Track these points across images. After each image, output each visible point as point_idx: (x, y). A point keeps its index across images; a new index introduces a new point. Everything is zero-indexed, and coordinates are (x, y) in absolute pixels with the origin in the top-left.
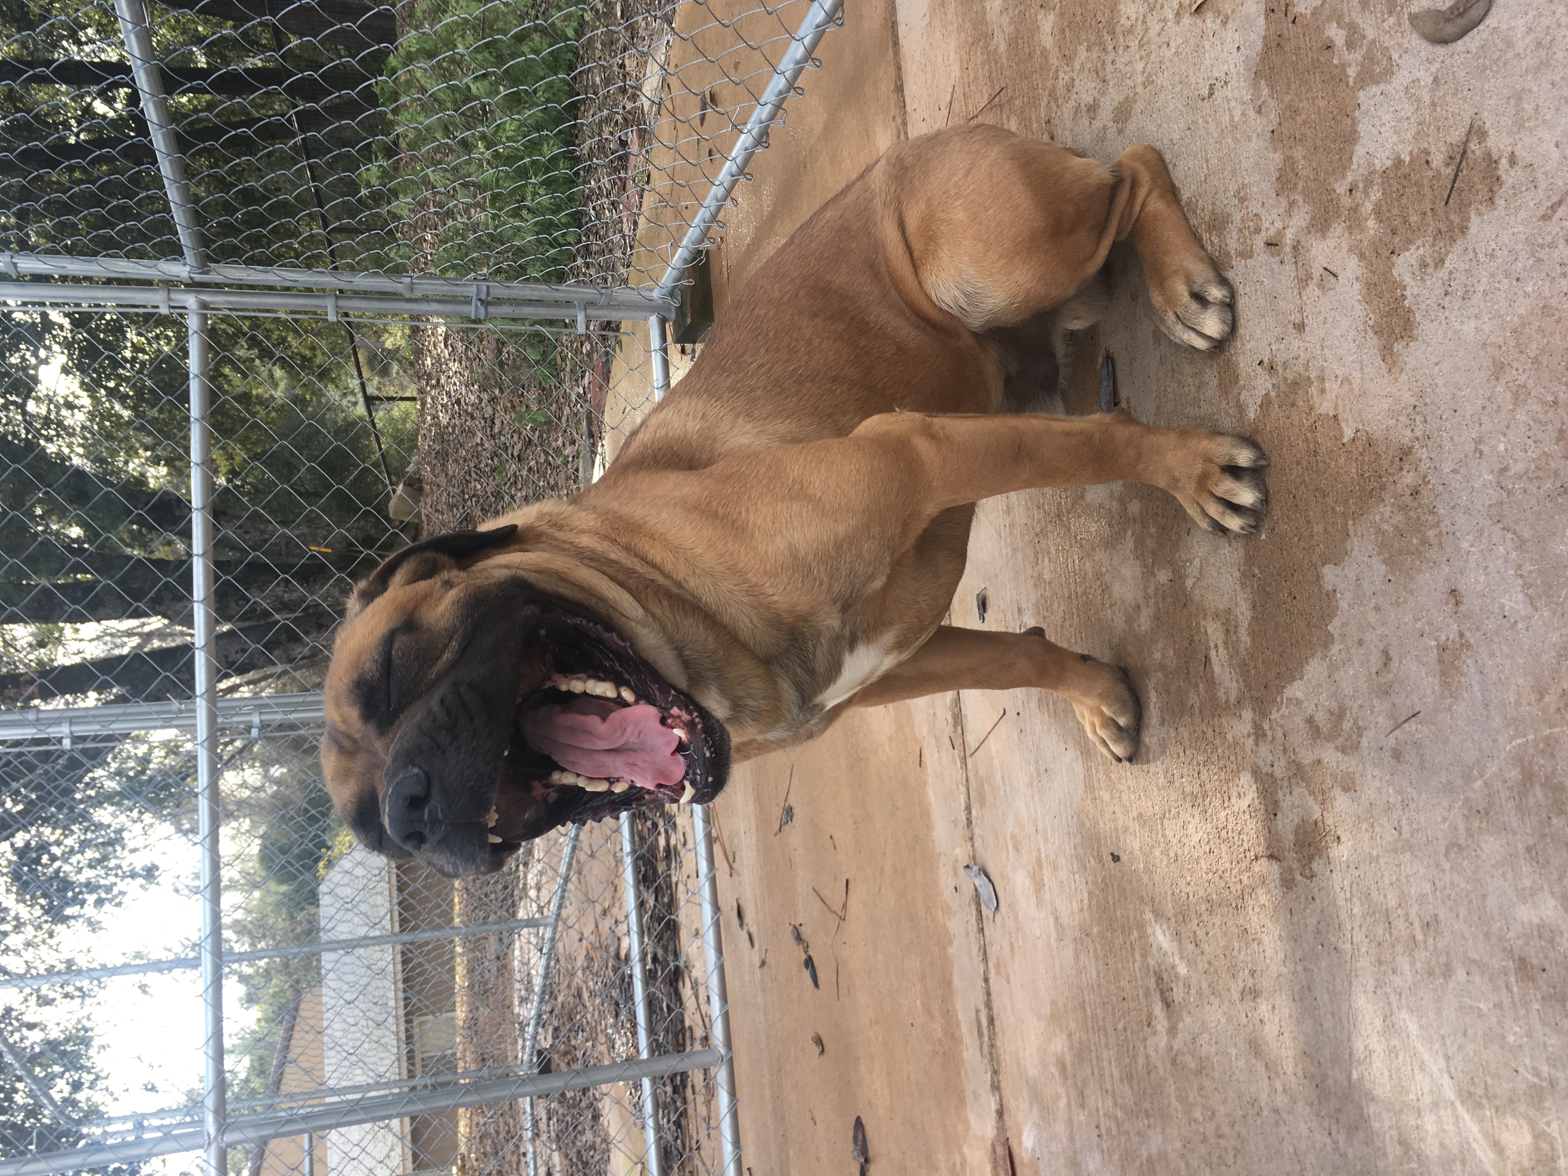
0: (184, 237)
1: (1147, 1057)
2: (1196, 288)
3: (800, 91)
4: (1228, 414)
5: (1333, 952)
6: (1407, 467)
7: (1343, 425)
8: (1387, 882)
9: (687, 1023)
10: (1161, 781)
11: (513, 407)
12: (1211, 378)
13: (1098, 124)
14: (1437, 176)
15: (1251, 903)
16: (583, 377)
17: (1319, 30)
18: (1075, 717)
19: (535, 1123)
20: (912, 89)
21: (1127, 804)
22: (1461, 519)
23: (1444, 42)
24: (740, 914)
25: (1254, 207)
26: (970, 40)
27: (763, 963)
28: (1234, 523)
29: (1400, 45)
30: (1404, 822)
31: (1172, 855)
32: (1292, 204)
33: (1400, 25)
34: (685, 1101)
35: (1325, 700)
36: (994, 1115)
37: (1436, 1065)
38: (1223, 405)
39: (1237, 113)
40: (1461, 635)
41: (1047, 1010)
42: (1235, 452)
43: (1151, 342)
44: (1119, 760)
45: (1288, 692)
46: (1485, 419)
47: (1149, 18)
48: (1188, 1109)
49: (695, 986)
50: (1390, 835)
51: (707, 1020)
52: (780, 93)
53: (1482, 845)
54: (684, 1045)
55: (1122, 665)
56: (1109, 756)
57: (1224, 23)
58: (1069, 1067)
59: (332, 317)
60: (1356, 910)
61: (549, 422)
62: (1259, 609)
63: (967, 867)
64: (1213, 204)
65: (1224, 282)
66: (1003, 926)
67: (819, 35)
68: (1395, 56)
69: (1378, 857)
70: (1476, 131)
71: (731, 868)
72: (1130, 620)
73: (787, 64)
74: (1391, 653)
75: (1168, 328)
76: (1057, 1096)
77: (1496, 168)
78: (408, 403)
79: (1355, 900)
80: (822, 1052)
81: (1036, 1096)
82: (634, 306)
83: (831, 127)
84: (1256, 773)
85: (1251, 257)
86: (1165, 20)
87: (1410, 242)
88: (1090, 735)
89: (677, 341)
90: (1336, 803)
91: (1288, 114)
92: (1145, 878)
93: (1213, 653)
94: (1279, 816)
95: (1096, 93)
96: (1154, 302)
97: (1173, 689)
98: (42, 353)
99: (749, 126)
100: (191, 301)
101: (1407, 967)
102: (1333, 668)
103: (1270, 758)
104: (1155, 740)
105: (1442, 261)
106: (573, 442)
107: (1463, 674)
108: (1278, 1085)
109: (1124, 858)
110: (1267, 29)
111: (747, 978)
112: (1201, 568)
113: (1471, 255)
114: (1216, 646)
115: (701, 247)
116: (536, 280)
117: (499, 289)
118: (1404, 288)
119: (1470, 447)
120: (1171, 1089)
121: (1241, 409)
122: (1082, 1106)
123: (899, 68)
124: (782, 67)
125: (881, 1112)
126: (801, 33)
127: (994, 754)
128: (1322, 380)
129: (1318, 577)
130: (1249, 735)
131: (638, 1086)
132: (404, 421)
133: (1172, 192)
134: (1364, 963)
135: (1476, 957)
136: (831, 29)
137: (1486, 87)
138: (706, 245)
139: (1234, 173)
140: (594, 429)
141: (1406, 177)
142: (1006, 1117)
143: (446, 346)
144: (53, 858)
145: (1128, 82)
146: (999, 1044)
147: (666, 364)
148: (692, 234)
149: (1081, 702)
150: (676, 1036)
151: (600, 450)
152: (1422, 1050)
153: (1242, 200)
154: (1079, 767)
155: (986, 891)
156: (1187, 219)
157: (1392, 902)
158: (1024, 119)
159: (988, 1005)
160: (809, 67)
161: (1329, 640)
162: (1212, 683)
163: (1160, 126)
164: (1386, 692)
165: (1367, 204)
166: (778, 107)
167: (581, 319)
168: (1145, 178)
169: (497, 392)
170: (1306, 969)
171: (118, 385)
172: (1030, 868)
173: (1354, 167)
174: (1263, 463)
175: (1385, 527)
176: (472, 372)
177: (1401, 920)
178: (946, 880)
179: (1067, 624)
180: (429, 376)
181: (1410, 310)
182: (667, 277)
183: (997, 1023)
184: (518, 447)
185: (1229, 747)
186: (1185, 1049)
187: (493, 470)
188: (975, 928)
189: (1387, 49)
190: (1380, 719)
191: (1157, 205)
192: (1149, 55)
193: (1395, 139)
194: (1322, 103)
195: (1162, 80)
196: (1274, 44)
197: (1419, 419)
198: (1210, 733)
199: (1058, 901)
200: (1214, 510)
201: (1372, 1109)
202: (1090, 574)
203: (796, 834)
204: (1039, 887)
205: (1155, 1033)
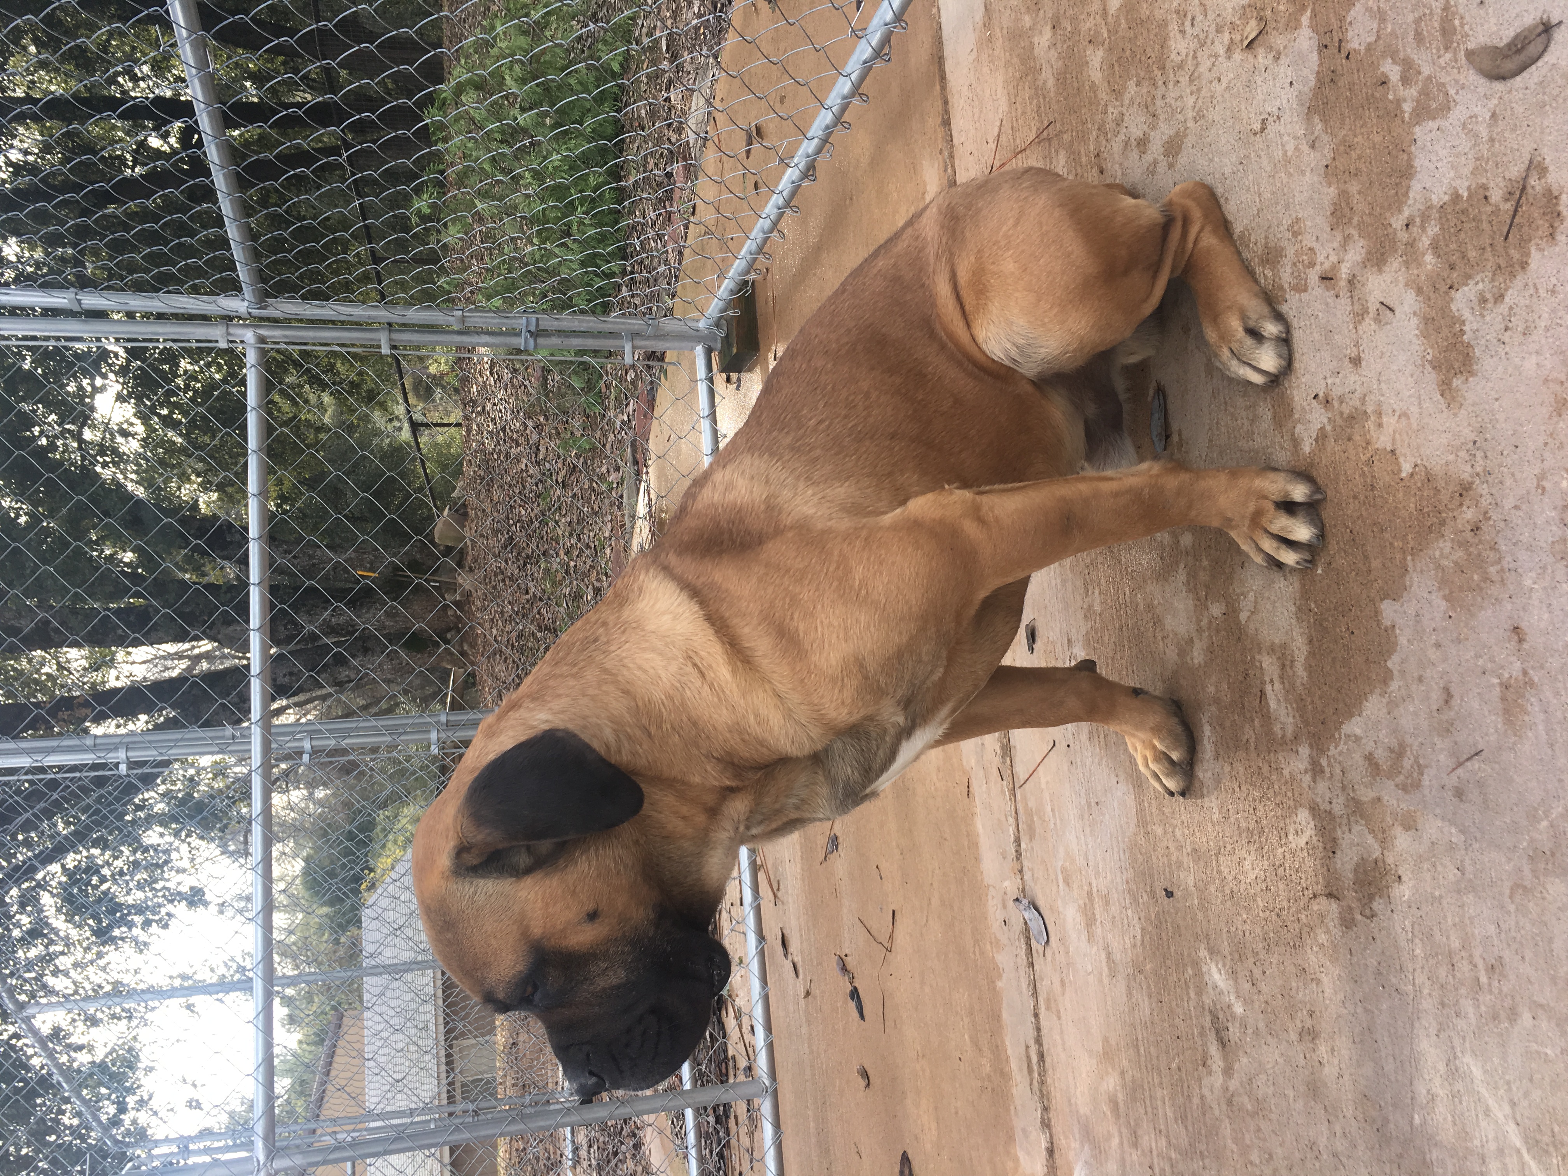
0: (243, 274)
1: (1202, 1097)
2: (1251, 324)
3: (847, 126)
4: (1282, 448)
5: (1394, 994)
6: (1467, 502)
7: (1401, 460)
8: (1450, 922)
9: (730, 1053)
10: (1216, 817)
11: (558, 434)
12: (1265, 411)
13: (1148, 158)
14: (1496, 212)
15: (1309, 942)
16: (627, 405)
17: (1374, 66)
18: (1126, 749)
19: (576, 1150)
20: (959, 123)
21: (1181, 838)
22: (1523, 555)
23: (1503, 78)
24: (784, 944)
25: (1308, 241)
26: (1018, 75)
27: (808, 994)
28: (1289, 558)
29: (1457, 81)
30: (1468, 862)
31: (1228, 892)
32: (1347, 238)
33: (1456, 61)
34: (728, 1132)
35: (1386, 738)
36: (1044, 1153)
37: (1501, 1112)
38: (1278, 439)
39: (1290, 148)
40: (1525, 673)
41: (1099, 1047)
42: (1290, 487)
43: (1203, 375)
44: (1172, 794)
45: (1346, 728)
46: (1547, 455)
47: (1200, 54)
48: (1245, 1150)
49: (738, 1016)
50: (1452, 874)
51: (750, 1050)
52: (827, 127)
53: (1549, 886)
54: (727, 1075)
55: (1175, 698)
56: (1161, 789)
57: (1277, 58)
58: (1121, 1105)
59: (385, 350)
60: (1418, 951)
61: (593, 449)
62: (1316, 644)
63: (1017, 900)
64: (1266, 238)
65: (1279, 317)
66: (1054, 959)
67: (867, 69)
68: (1452, 92)
69: (1441, 897)
70: (1537, 167)
71: (775, 896)
72: (1182, 653)
73: (834, 99)
74: (1452, 689)
75: (1223, 364)
76: (1110, 1136)
77: (1557, 204)
78: (453, 429)
79: (1417, 941)
80: (868, 1084)
81: (1087, 1134)
82: (681, 337)
83: (878, 160)
84: (1314, 809)
85: (1305, 290)
86: (1216, 56)
87: (1468, 277)
88: (1142, 768)
89: (722, 371)
90: (1397, 842)
91: (1342, 148)
92: (1200, 916)
93: (1268, 688)
94: (1339, 853)
95: (1145, 127)
96: (1208, 337)
97: (1228, 723)
98: (99, 381)
99: (796, 160)
100: (249, 336)
101: (1471, 1010)
102: (1392, 705)
103: (1328, 795)
104: (1209, 774)
105: (1502, 296)
106: (617, 469)
107: (1527, 713)
108: (1338, 1129)
109: (1178, 894)
110: (1320, 65)
111: (791, 1008)
112: (1256, 602)
113: (1532, 291)
114: (1272, 681)
115: (746, 278)
116: (582, 312)
117: (548, 322)
118: (1463, 323)
119: (1532, 483)
120: (1226, 1130)
121: (1296, 443)
122: (1135, 1145)
123: (946, 102)
124: (829, 102)
125: (928, 1146)
126: (848, 69)
127: (1043, 786)
128: (1380, 414)
129: (1377, 613)
130: (1306, 771)
131: (681, 1116)
132: (449, 446)
133: (1224, 227)
134: (1427, 1005)
135: (1542, 1001)
136: (878, 65)
137: (1546, 123)
138: (752, 276)
139: (1287, 207)
140: (639, 456)
141: (1464, 212)
142: (1057, 1155)
143: (492, 374)
144: (103, 880)
145: (1179, 116)
146: (1049, 1081)
147: (711, 392)
148: (737, 266)
149: (1134, 736)
150: (719, 1066)
151: (644, 477)
152: (1487, 1095)
153: (1296, 234)
154: (1130, 800)
155: (1036, 925)
156: (1239, 253)
157: (1456, 944)
158: (1074, 153)
159: (1038, 1041)
160: (856, 101)
161: (1387, 677)
162: (1267, 718)
163: (1211, 160)
164: (1447, 729)
165: (1424, 239)
166: (825, 141)
167: (628, 348)
168: (1197, 214)
169: (542, 419)
170: (1366, 1010)
171: (172, 412)
172: (1081, 902)
173: (1410, 202)
174: (1319, 497)
175: (1445, 563)
176: (517, 399)
177: (1465, 962)
178: (995, 912)
179: (1118, 656)
180: (474, 402)
181: (1469, 345)
182: (714, 307)
183: (1048, 1060)
184: (563, 472)
185: (1286, 782)
186: (1241, 1090)
187: (538, 496)
188: (1025, 962)
189: (1443, 85)
190: (1442, 757)
191: (1209, 240)
192: (1199, 90)
193: (1452, 174)
194: (1377, 139)
195: (1214, 115)
196: (1327, 80)
197: (1479, 454)
198: (1265, 769)
199: (1110, 936)
200: (1268, 545)
201: (1435, 1154)
202: (1141, 607)
203: (841, 863)
204: (1090, 922)
205: (1210, 1073)
